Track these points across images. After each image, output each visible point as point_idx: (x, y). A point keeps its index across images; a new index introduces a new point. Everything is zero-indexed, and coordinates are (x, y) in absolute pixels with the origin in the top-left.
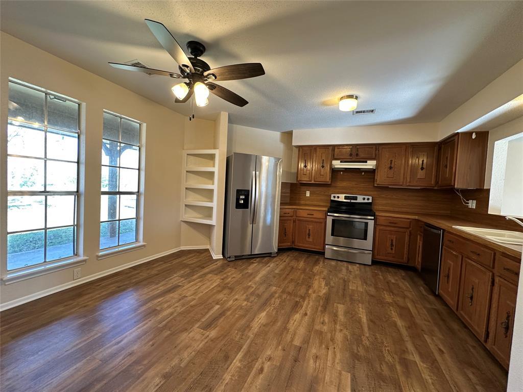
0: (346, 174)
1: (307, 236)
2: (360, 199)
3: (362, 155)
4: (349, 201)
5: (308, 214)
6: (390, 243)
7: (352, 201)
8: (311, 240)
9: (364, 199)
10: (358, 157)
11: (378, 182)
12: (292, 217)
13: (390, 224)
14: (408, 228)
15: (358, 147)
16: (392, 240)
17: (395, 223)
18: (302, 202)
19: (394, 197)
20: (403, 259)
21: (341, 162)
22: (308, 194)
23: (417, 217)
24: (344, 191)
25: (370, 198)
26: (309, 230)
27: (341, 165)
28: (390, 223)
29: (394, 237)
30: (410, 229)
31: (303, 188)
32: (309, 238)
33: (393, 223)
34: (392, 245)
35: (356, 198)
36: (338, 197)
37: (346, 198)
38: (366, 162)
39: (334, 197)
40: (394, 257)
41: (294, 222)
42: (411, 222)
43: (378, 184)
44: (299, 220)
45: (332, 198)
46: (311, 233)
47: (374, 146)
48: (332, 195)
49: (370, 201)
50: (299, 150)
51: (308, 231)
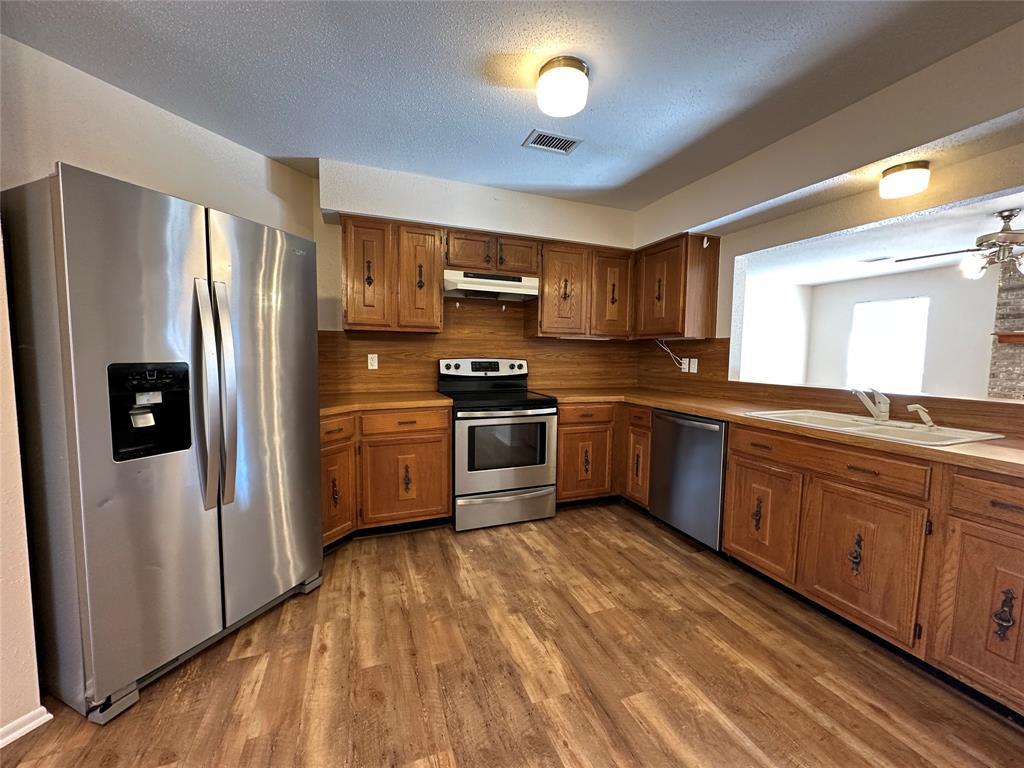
0: (467, 308)
1: (402, 487)
2: (504, 370)
3: (511, 262)
4: (482, 374)
5: (400, 423)
6: (584, 460)
7: (490, 374)
8: (413, 494)
9: (512, 367)
10: (503, 267)
11: (544, 328)
12: (348, 438)
13: (582, 420)
14: (609, 422)
15: (502, 241)
16: (587, 452)
17: (591, 416)
18: (358, 387)
19: (561, 358)
20: (603, 486)
21: (466, 275)
22: (373, 362)
23: (622, 398)
24: (465, 350)
25: (524, 363)
26: (407, 468)
27: (465, 283)
28: (583, 416)
29: (589, 446)
30: (613, 423)
31: (356, 346)
32: (407, 489)
33: (586, 417)
34: (587, 461)
35: (495, 367)
36: (457, 367)
37: (476, 367)
38: (520, 280)
39: (448, 367)
40: (590, 486)
41: (359, 451)
42: (613, 408)
43: (543, 333)
44: (374, 445)
45: (443, 371)
46: (412, 475)
47: (535, 243)
48: (443, 363)
49: (524, 371)
50: (344, 232)
51: (402, 472)
